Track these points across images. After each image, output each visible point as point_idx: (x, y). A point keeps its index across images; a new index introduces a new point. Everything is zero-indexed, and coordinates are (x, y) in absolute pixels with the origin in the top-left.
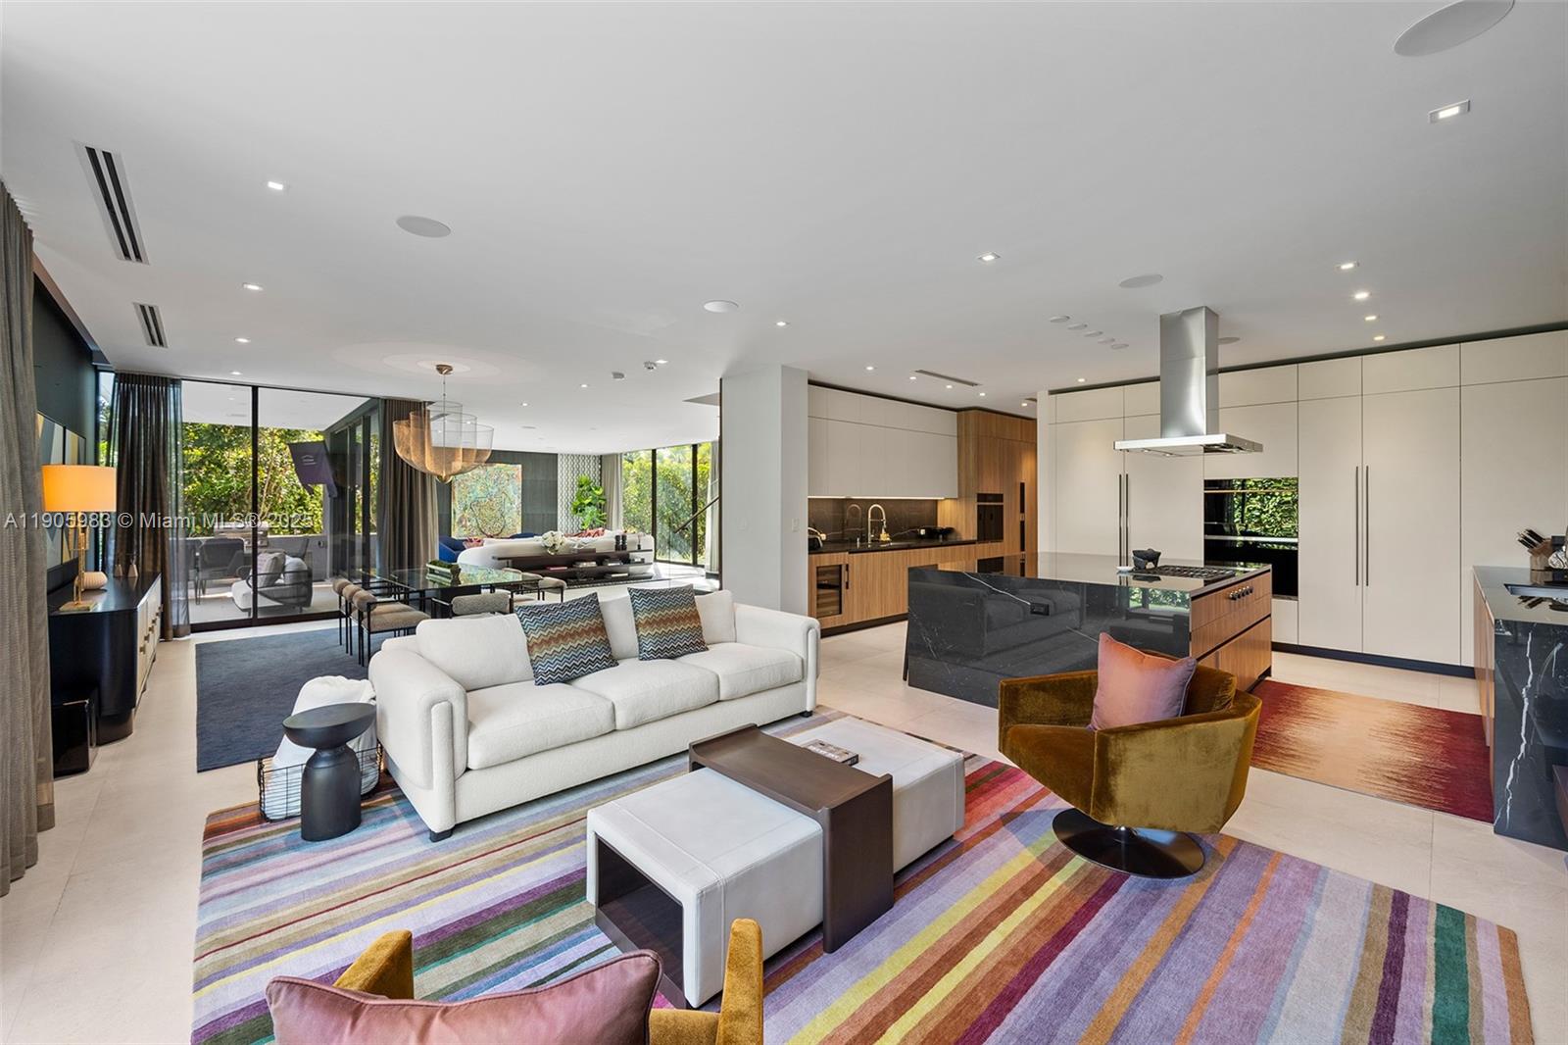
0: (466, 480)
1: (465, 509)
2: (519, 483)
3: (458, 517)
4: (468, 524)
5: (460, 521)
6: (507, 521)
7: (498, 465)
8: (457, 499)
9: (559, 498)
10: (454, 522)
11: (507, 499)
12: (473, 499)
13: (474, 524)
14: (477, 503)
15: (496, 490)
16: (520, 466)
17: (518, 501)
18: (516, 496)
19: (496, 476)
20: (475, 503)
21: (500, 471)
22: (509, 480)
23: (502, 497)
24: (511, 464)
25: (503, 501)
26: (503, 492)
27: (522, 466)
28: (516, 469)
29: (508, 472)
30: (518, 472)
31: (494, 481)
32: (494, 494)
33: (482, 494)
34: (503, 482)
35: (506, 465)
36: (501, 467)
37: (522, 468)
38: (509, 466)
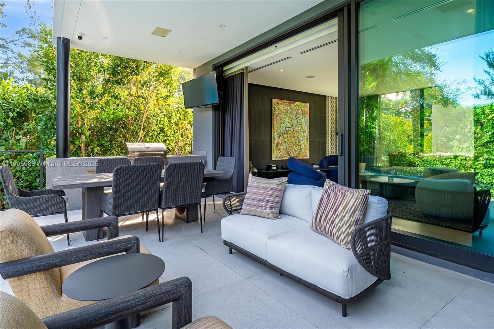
0: (280, 114)
1: (280, 136)
2: (308, 117)
3: (276, 141)
4: (282, 148)
5: (277, 146)
6: (302, 146)
7: (297, 103)
8: (275, 128)
9: (327, 129)
10: (273, 147)
11: (302, 130)
12: (284, 128)
13: (285, 147)
15: (296, 122)
16: (308, 104)
17: (307, 131)
18: (306, 127)
19: (296, 112)
20: (285, 132)
21: (298, 108)
22: (302, 115)
23: (299, 128)
24: (304, 103)
25: (300, 131)
26: (300, 124)
27: (309, 105)
28: (306, 107)
29: (303, 109)
30: (307, 109)
31: (295, 115)
32: (295, 125)
33: (289, 125)
34: (299, 116)
35: (301, 103)
36: (298, 105)
37: (309, 106)
38: (303, 104)
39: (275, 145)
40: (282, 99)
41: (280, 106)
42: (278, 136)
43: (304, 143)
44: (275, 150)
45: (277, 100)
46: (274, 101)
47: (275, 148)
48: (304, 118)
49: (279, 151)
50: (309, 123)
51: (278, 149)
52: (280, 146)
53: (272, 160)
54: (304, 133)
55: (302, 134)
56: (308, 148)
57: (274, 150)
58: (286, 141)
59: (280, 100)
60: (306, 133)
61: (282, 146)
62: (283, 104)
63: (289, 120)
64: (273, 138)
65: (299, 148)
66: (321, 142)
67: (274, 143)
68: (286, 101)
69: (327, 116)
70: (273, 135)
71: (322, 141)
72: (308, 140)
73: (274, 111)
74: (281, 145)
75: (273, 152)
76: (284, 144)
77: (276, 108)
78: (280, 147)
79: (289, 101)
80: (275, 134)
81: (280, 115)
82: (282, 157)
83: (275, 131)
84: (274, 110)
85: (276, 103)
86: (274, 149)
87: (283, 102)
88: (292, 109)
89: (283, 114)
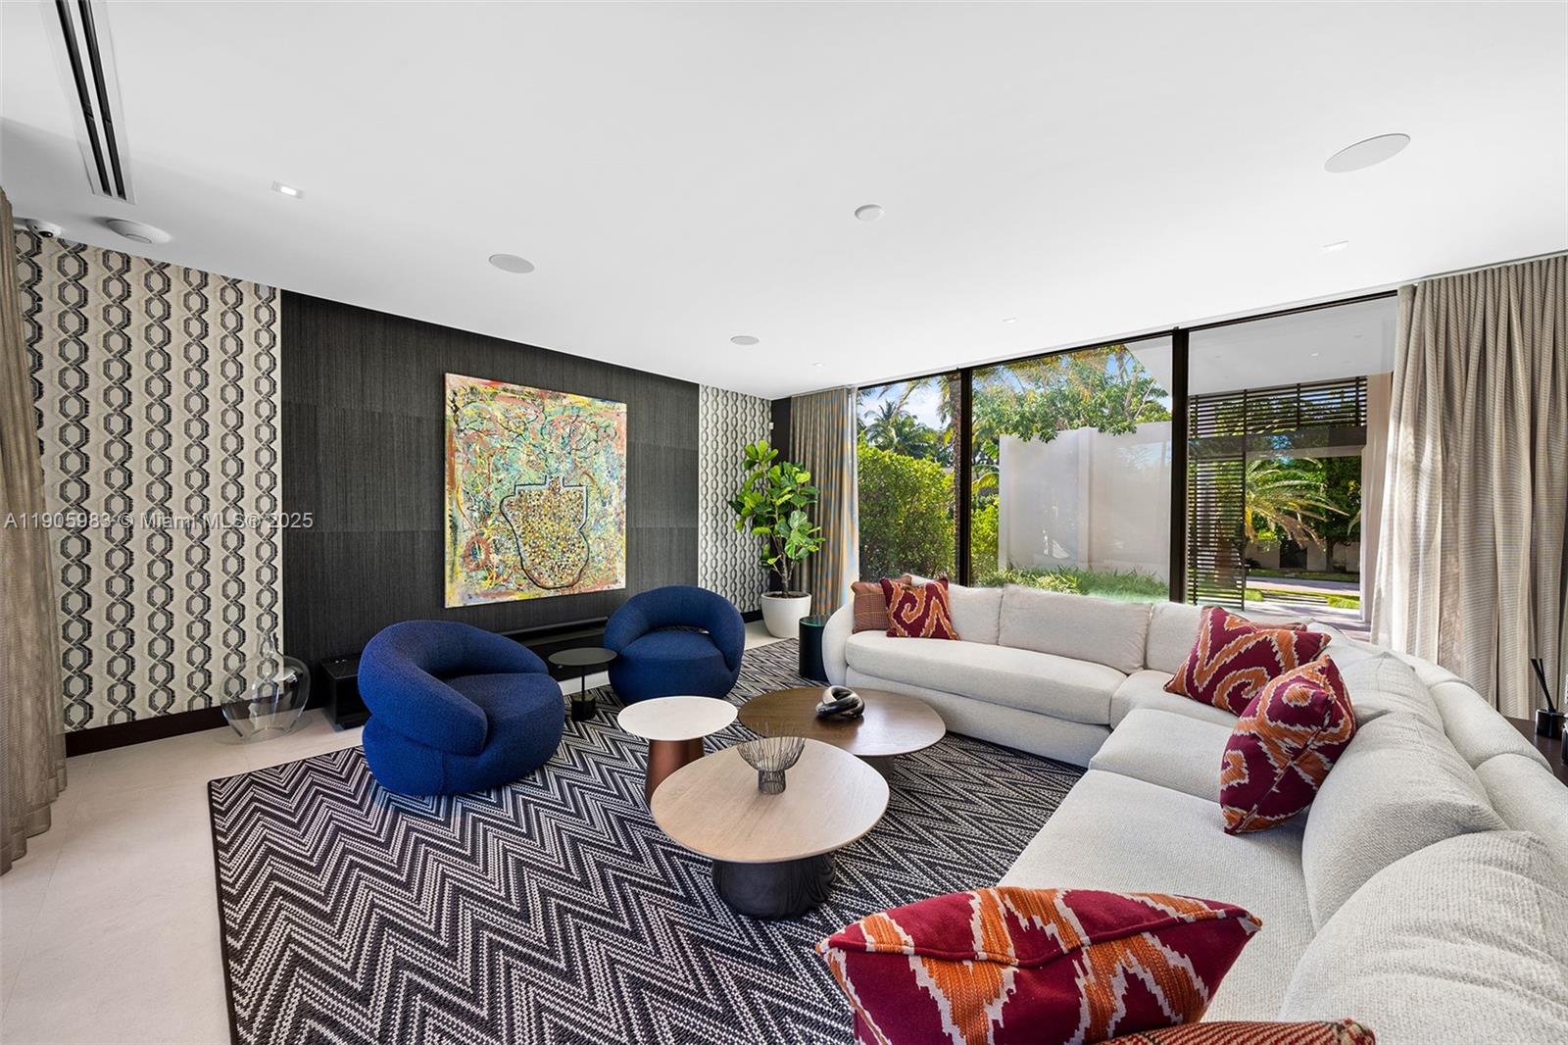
0: (488, 433)
1: (485, 516)
2: (620, 451)
3: (464, 539)
4: (495, 558)
5: (472, 552)
6: (594, 549)
7: (571, 398)
8: (460, 487)
9: (702, 491)
10: (453, 555)
11: (594, 494)
12: (507, 486)
13: (511, 557)
14: (519, 497)
15: (566, 466)
16: (623, 407)
17: (618, 498)
18: (614, 483)
19: (568, 430)
20: (512, 499)
21: (578, 416)
22: (596, 441)
23: (581, 486)
24: (604, 400)
25: (585, 496)
26: (585, 473)
27: (628, 408)
28: (615, 415)
29: (596, 419)
30: (619, 423)
31: (561, 441)
32: (562, 475)
33: (531, 475)
34: (582, 445)
35: (591, 399)
36: (579, 405)
37: (627, 413)
38: (599, 403)
39: (460, 551)
40: (496, 379)
41: (489, 405)
42: (476, 514)
43: (605, 536)
44: (458, 568)
45: (472, 381)
46: (453, 381)
47: (458, 561)
48: (602, 452)
49: (483, 573)
50: (625, 470)
51: (478, 566)
52: (488, 553)
53: (447, 607)
54: (604, 504)
55: (598, 506)
56: (623, 553)
57: (452, 569)
58: (518, 533)
59: (488, 381)
60: (614, 503)
61: (497, 551)
62: (503, 397)
63: (532, 458)
64: (448, 524)
65: (583, 555)
66: (676, 532)
67: (455, 542)
68: (516, 387)
69: (702, 451)
70: (447, 513)
71: (680, 529)
72: (624, 527)
73: (457, 422)
74: (492, 550)
75: (451, 577)
76: (509, 544)
77: (468, 412)
78: (487, 558)
79: (532, 390)
80: (458, 508)
81: (487, 439)
82: (500, 594)
83: (461, 497)
84: (455, 416)
85: (463, 392)
86: (453, 564)
87: (505, 390)
88: (549, 418)
89: (502, 435)
